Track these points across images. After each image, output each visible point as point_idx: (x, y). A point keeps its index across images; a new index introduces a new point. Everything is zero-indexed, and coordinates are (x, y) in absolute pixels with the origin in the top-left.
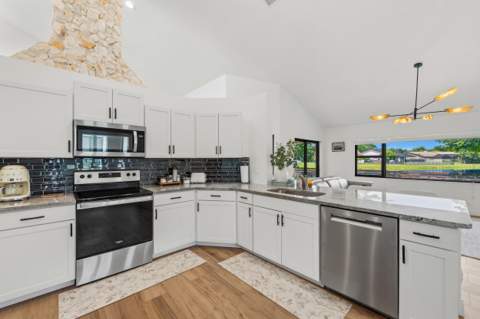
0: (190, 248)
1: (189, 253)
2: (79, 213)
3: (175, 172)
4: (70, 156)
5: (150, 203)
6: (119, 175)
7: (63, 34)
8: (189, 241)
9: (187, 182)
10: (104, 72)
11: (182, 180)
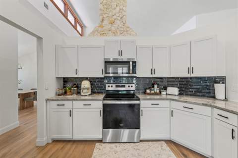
2: (104, 105)
3: (156, 86)
4: (103, 76)
6: (124, 86)
9: (164, 93)
10: (119, 33)
11: (160, 92)
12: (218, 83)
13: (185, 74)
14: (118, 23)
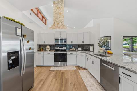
0: (75, 66)
1: (74, 67)
2: (54, 54)
3: (74, 48)
4: (54, 44)
5: (66, 54)
6: (62, 48)
7: (54, 23)
8: (75, 64)
9: (77, 50)
11: (75, 50)
12: (91, 46)
13: (82, 43)
14: (60, 24)
